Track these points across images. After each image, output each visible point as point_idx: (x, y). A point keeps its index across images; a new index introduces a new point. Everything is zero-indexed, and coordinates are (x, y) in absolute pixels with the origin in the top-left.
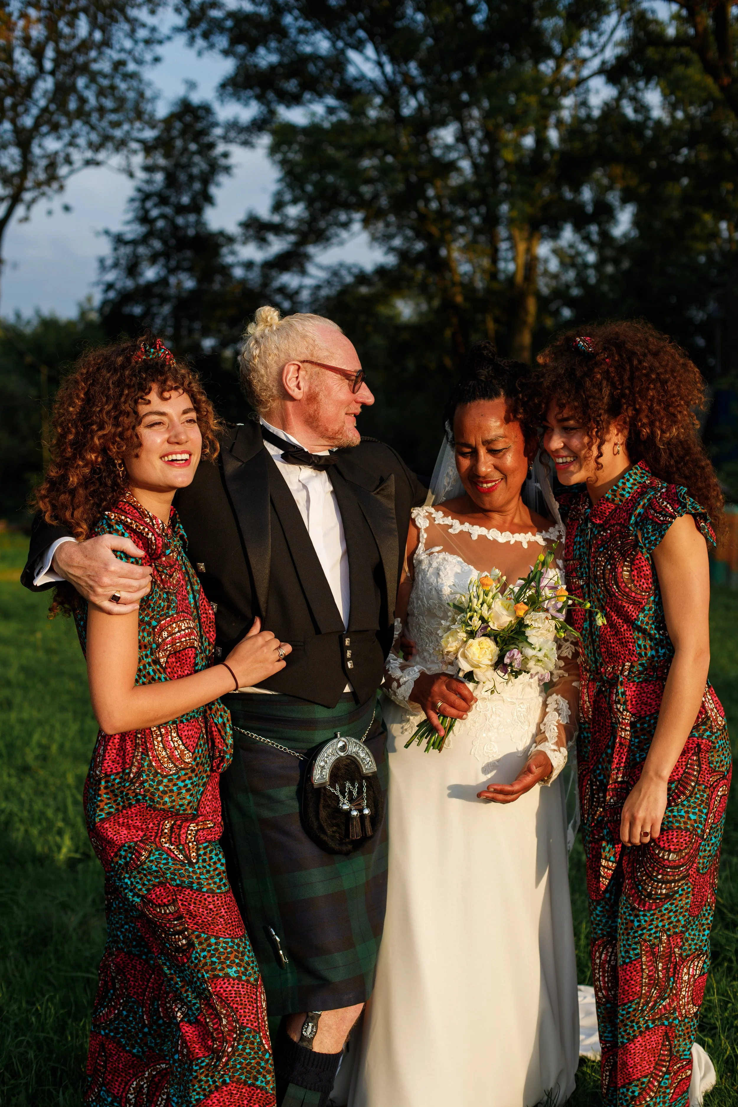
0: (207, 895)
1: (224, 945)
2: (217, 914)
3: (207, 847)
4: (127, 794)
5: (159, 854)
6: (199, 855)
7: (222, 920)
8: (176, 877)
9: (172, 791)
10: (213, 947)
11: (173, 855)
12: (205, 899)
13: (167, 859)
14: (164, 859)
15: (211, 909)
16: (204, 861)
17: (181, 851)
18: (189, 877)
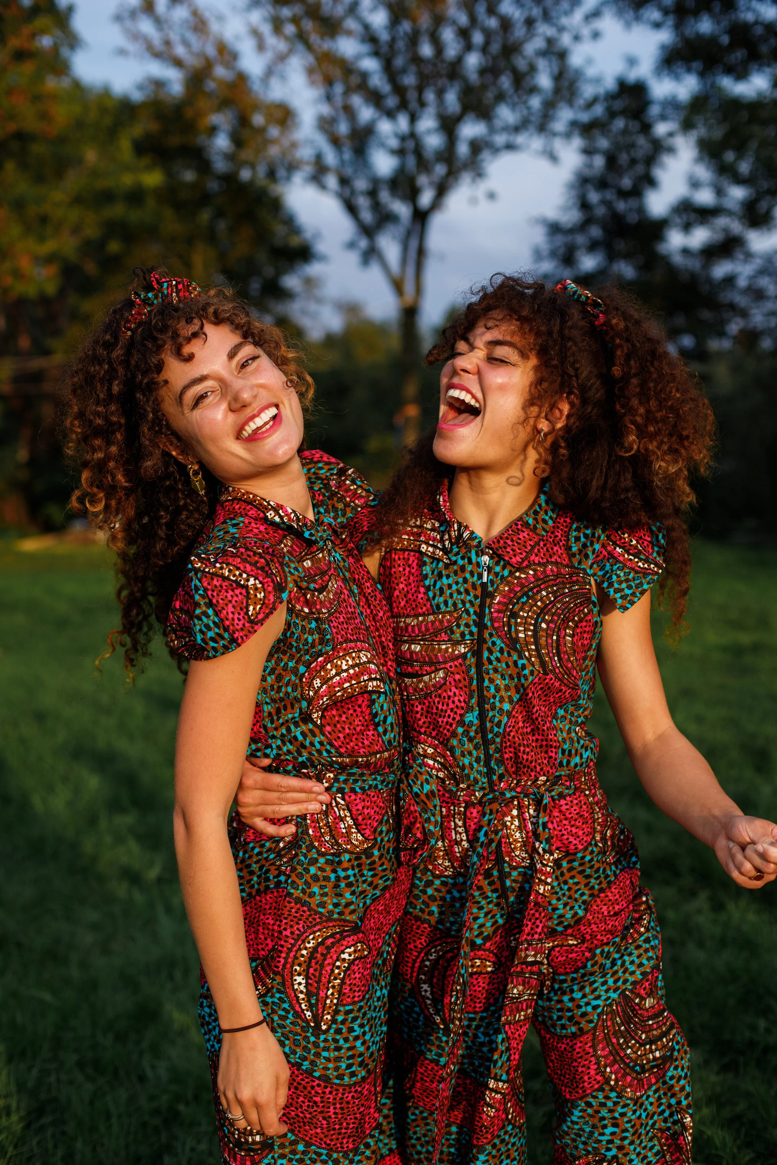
0: (317, 1082)
1: (314, 1156)
2: (322, 1112)
3: (350, 1011)
4: (268, 871)
5: (280, 999)
6: (334, 1021)
7: (324, 1122)
8: (287, 1042)
9: (327, 879)
10: (298, 1156)
11: (297, 1008)
12: (313, 1087)
13: (288, 1012)
14: (284, 1009)
15: (315, 1102)
16: (338, 1031)
17: (310, 1007)
18: (305, 1048)
